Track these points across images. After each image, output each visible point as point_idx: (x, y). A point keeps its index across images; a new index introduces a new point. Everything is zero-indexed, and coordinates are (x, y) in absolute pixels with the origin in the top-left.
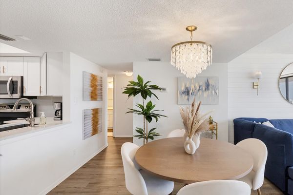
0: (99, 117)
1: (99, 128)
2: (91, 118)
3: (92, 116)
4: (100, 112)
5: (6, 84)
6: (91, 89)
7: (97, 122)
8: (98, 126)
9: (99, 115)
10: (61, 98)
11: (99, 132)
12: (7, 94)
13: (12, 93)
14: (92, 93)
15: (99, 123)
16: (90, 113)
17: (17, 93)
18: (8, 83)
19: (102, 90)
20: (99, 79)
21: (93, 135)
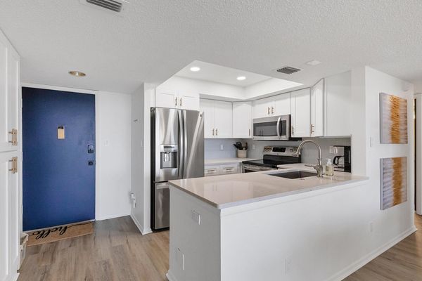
0: (403, 173)
1: (403, 194)
2: (391, 174)
3: (393, 170)
4: (403, 165)
5: (276, 124)
6: (391, 122)
7: (400, 183)
8: (402, 190)
9: (402, 170)
10: (349, 139)
11: (402, 200)
12: (277, 135)
13: (281, 135)
14: (393, 129)
15: (403, 184)
16: (390, 165)
17: (286, 134)
18: (278, 123)
19: (406, 124)
20: (401, 104)
21: (395, 204)
